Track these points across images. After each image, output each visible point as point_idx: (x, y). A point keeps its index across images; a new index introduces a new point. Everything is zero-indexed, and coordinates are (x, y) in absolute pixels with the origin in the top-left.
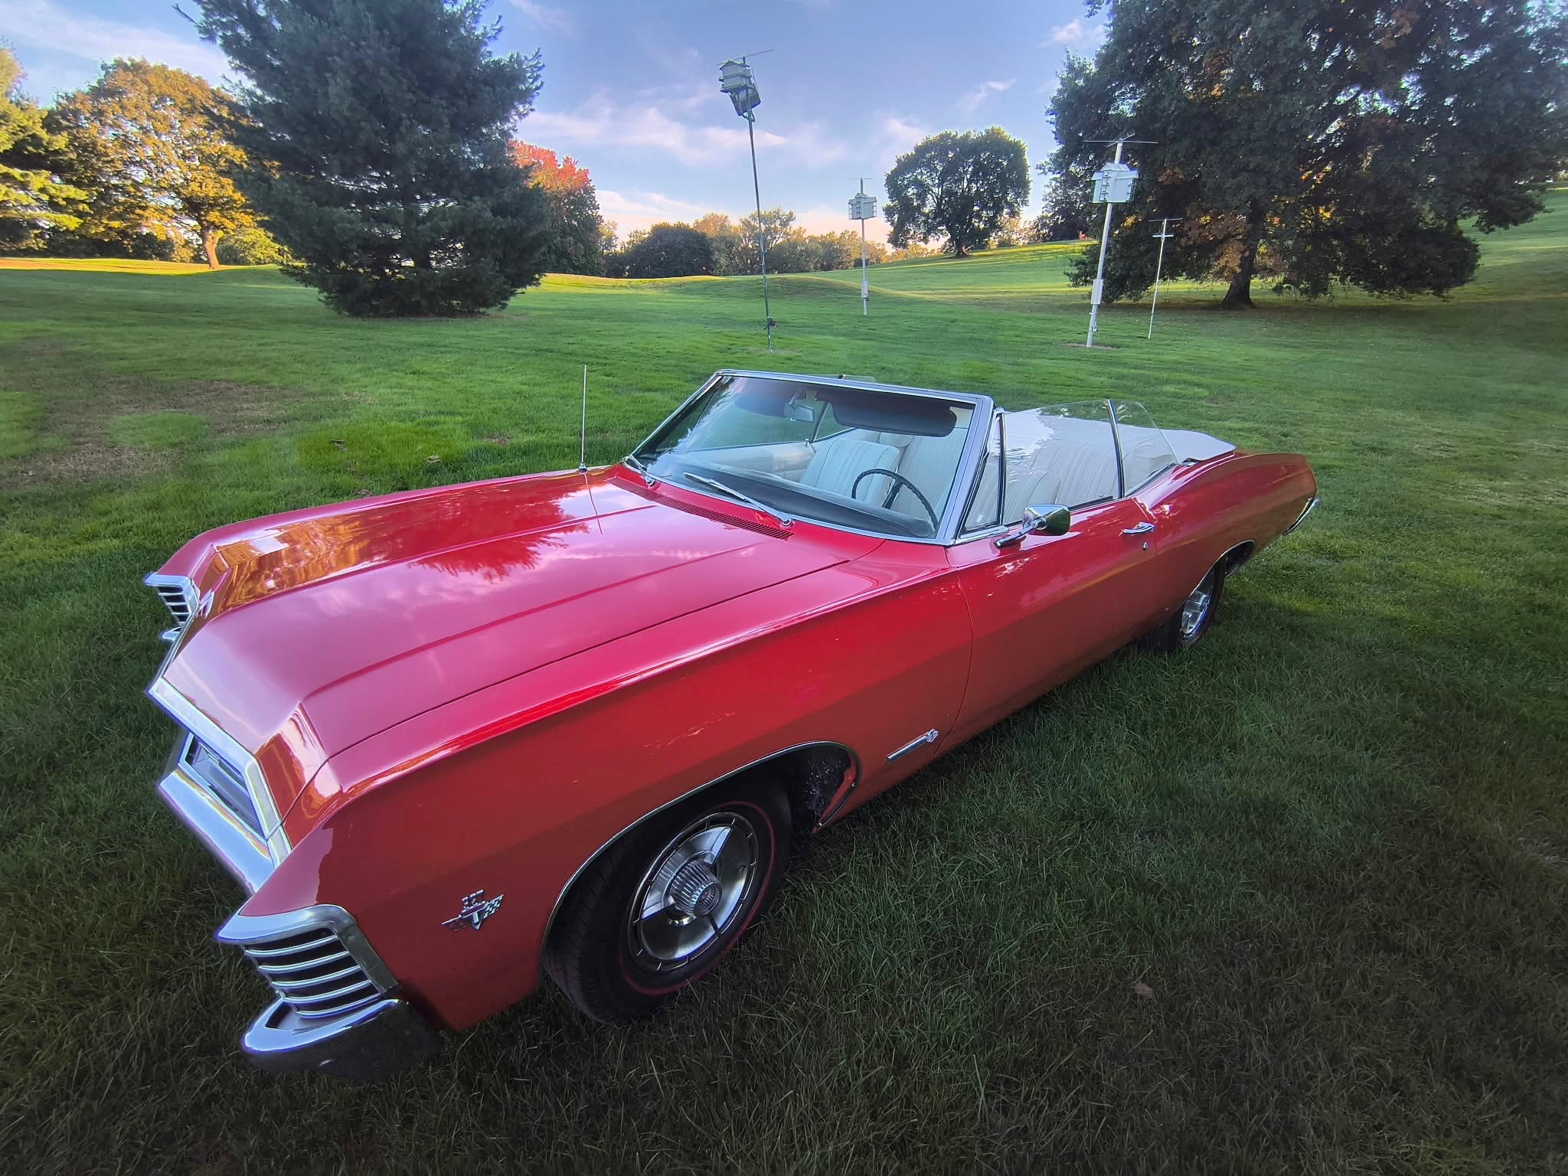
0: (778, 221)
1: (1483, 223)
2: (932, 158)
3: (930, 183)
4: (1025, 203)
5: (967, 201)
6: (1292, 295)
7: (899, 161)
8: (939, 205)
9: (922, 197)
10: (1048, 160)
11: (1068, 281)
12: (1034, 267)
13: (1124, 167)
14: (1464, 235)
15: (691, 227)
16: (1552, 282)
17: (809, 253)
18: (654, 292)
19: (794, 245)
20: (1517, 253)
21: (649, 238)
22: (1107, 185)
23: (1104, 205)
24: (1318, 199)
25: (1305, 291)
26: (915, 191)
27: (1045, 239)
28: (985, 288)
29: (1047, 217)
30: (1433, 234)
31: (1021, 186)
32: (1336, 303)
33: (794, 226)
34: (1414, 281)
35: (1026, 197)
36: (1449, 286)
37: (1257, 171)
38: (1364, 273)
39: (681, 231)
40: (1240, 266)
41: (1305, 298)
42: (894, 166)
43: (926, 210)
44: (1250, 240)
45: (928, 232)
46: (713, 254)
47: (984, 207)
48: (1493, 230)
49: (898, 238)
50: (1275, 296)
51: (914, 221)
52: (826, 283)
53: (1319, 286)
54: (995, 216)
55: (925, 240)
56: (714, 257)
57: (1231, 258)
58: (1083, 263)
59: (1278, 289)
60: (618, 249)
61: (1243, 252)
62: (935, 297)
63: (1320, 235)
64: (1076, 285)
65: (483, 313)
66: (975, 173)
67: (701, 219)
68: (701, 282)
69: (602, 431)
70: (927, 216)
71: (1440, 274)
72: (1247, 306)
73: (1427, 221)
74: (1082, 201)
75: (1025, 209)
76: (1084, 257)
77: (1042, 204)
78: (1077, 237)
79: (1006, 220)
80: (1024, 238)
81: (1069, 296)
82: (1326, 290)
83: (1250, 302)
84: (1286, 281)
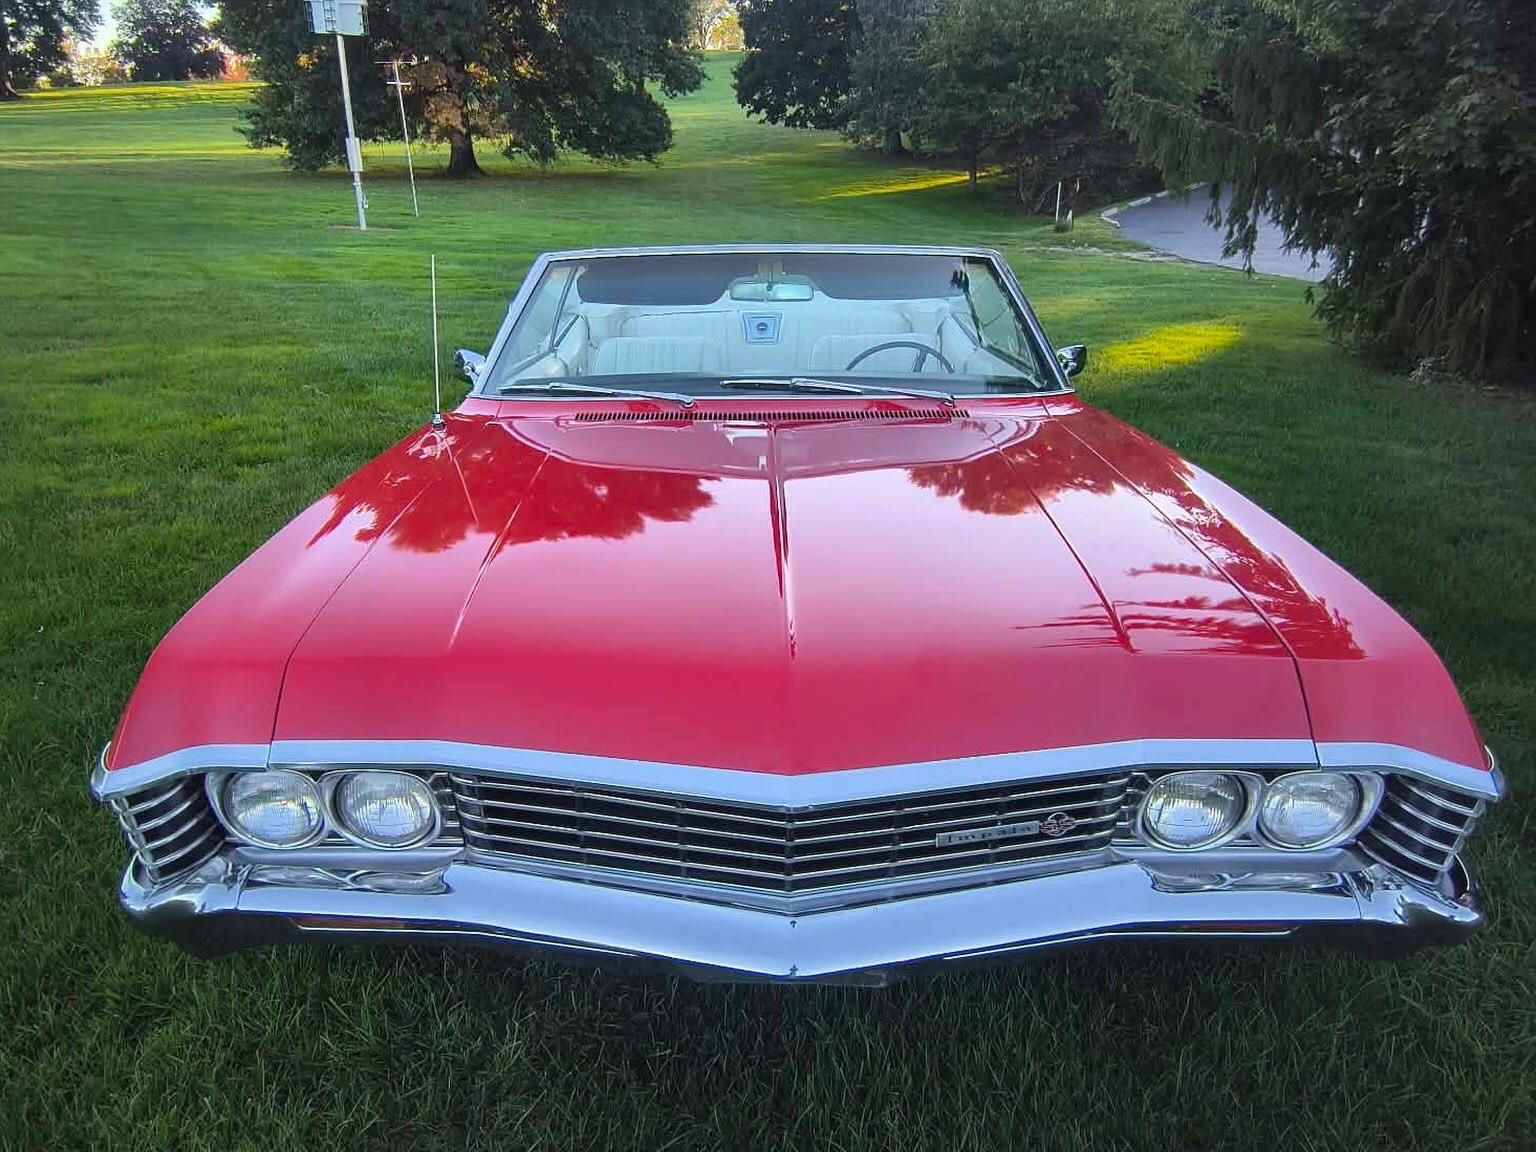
1: (667, 88)
4: (95, 19)
6: (522, 160)
11: (244, 141)
14: (654, 100)
22: (331, 9)
23: (327, 37)
24: (511, 51)
25: (534, 156)
27: (142, 77)
29: (127, 44)
30: (628, 94)
34: (627, 147)
36: (656, 150)
38: (581, 139)
40: (461, 124)
41: (536, 165)
44: (462, 92)
48: (675, 95)
50: (506, 162)
53: (546, 152)
54: (48, 35)
57: (449, 114)
58: (255, 114)
59: (508, 153)
64: (258, 146)
71: (646, 139)
72: (479, 175)
73: (620, 83)
74: (176, 24)
75: (96, 28)
76: (256, 107)
77: (115, 23)
78: (187, 78)
79: (71, 43)
80: (94, 73)
81: (247, 162)
82: (553, 154)
83: (477, 167)
84: (514, 143)
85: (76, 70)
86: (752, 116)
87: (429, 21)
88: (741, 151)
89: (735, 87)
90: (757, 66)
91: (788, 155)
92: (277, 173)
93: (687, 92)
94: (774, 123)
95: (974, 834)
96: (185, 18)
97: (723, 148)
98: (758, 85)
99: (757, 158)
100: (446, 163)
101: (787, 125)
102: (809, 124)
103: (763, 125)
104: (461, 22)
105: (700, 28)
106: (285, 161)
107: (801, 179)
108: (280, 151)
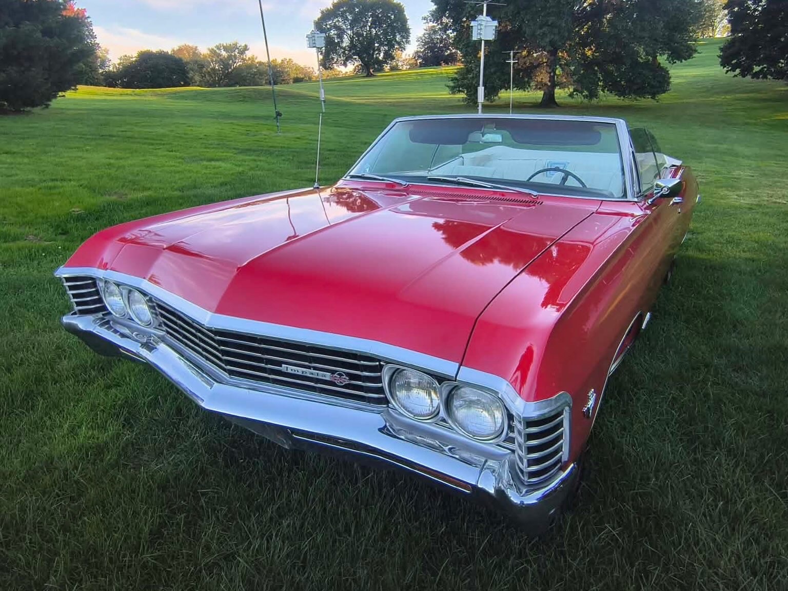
0: (237, 50)
1: (670, 59)
2: (345, 12)
3: (344, 27)
4: (408, 42)
5: (371, 40)
6: (579, 99)
7: (322, 12)
8: (352, 41)
9: (340, 36)
10: (428, 14)
11: (447, 90)
12: (421, 82)
13: (489, 19)
14: (662, 65)
15: (170, 53)
16: (704, 92)
17: (261, 73)
18: (154, 98)
19: (249, 67)
20: (682, 76)
21: (136, 61)
22: (481, 29)
23: (480, 41)
24: (584, 44)
25: (585, 97)
26: (336, 32)
27: (422, 65)
28: (393, 96)
29: (420, 52)
30: (647, 63)
31: (405, 31)
32: (602, 103)
33: (248, 54)
34: (640, 91)
35: (408, 38)
36: (658, 93)
37: (552, 26)
38: (614, 87)
39: (162, 56)
40: (549, 81)
41: (586, 101)
42: (319, 15)
43: (344, 45)
44: (552, 65)
45: (347, 60)
46: (188, 73)
47: (381, 44)
48: (675, 62)
49: (326, 63)
50: (570, 100)
51: (335, 52)
52: (286, 92)
53: (593, 95)
54: (389, 50)
55: (345, 65)
56: (190, 75)
57: (543, 76)
58: (456, 79)
59: (571, 95)
60: (111, 69)
61: (550, 73)
62: (363, 101)
63: (588, 64)
64: (453, 93)
65: (29, 111)
66: (373, 23)
67: (176, 48)
68: (192, 91)
69: (195, 187)
70: (344, 49)
71: (653, 87)
72: (555, 106)
73: (642, 57)
74: (441, 42)
75: (407, 46)
76: (456, 76)
77: (417, 43)
78: (440, 65)
79: (396, 53)
80: (407, 65)
81: (449, 100)
82: (596, 96)
83: (555, 103)
84: (575, 90)
85: (400, 64)
86: (729, 72)
87: (539, 32)
88: (717, 93)
89: (719, 57)
90: (737, 44)
91: (752, 95)
92: (460, 105)
93: (683, 60)
94: (744, 76)
95: (299, 371)
96: (445, 39)
97: (708, 91)
98: (736, 55)
99: (727, 97)
100: (540, 101)
101: (752, 78)
102: (769, 77)
103: (736, 78)
104: (556, 31)
105: (713, 26)
106: (464, 100)
107: (755, 109)
108: (462, 95)
